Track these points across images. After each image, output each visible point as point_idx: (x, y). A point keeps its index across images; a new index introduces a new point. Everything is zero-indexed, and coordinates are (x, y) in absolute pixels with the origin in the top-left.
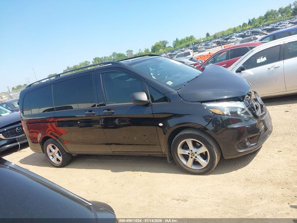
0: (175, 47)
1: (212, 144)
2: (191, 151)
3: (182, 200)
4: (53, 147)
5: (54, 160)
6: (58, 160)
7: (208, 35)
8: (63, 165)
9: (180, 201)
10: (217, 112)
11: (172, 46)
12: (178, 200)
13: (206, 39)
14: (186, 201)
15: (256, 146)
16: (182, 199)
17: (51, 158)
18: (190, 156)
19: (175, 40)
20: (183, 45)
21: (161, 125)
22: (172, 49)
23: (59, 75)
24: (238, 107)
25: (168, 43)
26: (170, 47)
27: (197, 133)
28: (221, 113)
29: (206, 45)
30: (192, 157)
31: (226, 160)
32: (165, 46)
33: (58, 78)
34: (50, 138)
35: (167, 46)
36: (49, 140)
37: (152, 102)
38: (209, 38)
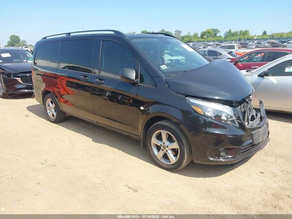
0: (225, 37)
1: (184, 143)
2: (164, 143)
3: (133, 190)
4: (51, 102)
5: (50, 115)
6: (53, 115)
7: (265, 33)
8: (56, 122)
9: (130, 190)
10: (199, 110)
11: (223, 37)
12: (129, 188)
13: (261, 37)
14: (136, 191)
15: (233, 159)
16: (134, 188)
17: (48, 111)
18: (162, 148)
19: (228, 31)
20: (234, 38)
21: (142, 108)
22: (221, 39)
23: (70, 34)
24: (224, 112)
25: (220, 32)
26: (220, 36)
27: (173, 127)
28: (202, 114)
29: (258, 43)
30: (163, 150)
31: (195, 163)
32: (215, 35)
33: (68, 36)
34: (50, 93)
35: (218, 35)
36: (49, 95)
37: (140, 83)
38: (265, 37)
